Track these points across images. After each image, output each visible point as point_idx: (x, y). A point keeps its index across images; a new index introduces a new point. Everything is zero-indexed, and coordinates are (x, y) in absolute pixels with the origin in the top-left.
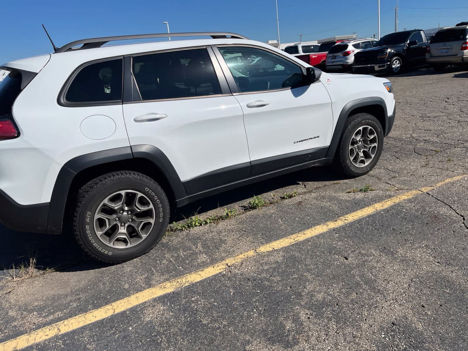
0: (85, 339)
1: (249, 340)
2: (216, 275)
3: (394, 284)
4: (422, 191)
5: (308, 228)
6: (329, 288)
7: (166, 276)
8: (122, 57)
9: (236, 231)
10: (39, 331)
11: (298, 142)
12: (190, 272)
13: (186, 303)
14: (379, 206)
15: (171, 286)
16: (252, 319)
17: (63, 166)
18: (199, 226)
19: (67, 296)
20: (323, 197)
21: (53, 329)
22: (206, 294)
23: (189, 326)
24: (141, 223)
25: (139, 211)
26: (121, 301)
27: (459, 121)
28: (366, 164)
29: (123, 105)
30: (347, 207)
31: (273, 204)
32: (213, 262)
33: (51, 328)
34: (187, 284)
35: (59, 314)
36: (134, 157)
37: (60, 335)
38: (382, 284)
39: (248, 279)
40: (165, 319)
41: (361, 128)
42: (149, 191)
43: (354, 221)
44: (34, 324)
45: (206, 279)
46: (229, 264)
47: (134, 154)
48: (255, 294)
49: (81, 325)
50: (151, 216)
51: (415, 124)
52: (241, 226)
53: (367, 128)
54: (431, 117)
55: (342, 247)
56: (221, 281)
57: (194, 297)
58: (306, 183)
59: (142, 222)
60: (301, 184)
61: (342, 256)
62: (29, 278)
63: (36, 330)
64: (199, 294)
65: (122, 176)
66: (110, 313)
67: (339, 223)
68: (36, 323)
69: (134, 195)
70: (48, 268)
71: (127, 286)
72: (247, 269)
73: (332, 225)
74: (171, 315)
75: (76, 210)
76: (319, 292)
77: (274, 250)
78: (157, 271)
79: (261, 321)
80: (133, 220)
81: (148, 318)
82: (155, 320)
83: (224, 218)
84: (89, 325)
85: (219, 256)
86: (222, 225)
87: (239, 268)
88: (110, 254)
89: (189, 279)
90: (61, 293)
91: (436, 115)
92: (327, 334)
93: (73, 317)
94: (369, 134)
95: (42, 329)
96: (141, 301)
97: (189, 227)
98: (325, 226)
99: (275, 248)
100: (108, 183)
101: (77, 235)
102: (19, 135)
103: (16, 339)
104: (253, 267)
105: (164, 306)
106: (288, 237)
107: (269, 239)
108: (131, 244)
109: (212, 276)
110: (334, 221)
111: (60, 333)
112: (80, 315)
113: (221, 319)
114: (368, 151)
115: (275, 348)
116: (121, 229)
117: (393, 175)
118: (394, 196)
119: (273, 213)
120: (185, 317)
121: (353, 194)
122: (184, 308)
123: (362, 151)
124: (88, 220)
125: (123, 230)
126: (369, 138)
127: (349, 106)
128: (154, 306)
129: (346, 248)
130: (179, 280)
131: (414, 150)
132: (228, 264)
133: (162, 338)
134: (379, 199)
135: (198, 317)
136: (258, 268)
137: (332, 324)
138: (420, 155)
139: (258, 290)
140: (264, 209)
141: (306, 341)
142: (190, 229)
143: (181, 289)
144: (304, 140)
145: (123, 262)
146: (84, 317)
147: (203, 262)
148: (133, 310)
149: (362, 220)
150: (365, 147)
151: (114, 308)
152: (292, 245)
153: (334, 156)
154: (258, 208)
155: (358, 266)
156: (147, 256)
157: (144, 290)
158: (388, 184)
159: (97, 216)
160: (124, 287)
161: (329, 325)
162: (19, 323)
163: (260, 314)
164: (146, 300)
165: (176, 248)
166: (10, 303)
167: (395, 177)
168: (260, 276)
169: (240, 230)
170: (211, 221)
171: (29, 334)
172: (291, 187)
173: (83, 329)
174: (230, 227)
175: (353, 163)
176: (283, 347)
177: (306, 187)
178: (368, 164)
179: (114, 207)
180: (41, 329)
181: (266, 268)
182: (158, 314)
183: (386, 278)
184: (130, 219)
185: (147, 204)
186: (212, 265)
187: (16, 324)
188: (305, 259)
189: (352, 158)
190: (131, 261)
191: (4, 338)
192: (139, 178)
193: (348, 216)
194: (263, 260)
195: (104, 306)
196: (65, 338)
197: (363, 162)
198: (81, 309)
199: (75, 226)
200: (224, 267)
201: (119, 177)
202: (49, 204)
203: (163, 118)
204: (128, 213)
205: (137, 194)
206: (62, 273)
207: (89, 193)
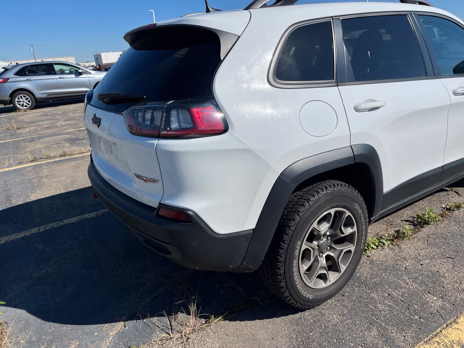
7: (410, 333)
8: (331, 19)
9: (439, 258)
12: (440, 326)
17: (280, 176)
18: (375, 249)
24: (341, 252)
25: (341, 235)
29: (339, 87)
32: (458, 308)
36: (356, 162)
42: (358, 208)
47: (354, 157)
50: (353, 242)
52: (438, 251)
59: (342, 250)
62: (192, 333)
65: (335, 189)
69: (342, 214)
70: (213, 317)
75: (284, 239)
78: (386, 323)
80: (331, 248)
83: (402, 237)
86: (407, 248)
88: (311, 297)
89: (450, 338)
100: (322, 198)
101: (281, 275)
102: (226, 129)
108: (329, 281)
116: (320, 261)
124: (296, 253)
125: (323, 263)
130: (437, 340)
142: (367, 253)
147: (442, 308)
154: (431, 223)
159: (304, 247)
170: (387, 241)
174: (423, 252)
177: (460, 194)
179: (320, 232)
184: (329, 246)
185: (352, 225)
199: (280, 262)
202: (252, 231)
203: (382, 106)
204: (327, 239)
205: (344, 213)
206: (233, 322)
207: (300, 214)
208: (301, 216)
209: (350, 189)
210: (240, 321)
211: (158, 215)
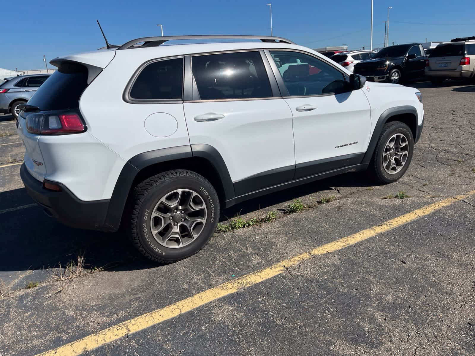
0: (159, 338)
1: (331, 340)
2: (276, 277)
3: (458, 286)
4: (457, 199)
5: (355, 232)
6: (396, 291)
7: (225, 277)
8: (182, 57)
9: (282, 234)
10: (106, 331)
11: (339, 147)
12: (248, 273)
13: (254, 303)
14: (420, 213)
15: (233, 286)
16: (326, 320)
17: (127, 162)
18: (242, 228)
19: (124, 295)
20: (361, 203)
21: (121, 328)
22: (272, 295)
23: (263, 326)
24: (193, 223)
25: (192, 210)
26: (184, 300)
27: (472, 133)
28: (397, 171)
29: (184, 104)
30: (389, 213)
31: (312, 208)
32: (269, 264)
33: (119, 327)
34: (249, 285)
35: (122, 314)
36: (194, 156)
37: (131, 335)
38: (448, 287)
39: (310, 281)
40: (236, 319)
41: (395, 136)
42: (204, 190)
43: (399, 226)
44: (98, 324)
45: (267, 280)
46: (287, 266)
47: (193, 153)
48: (323, 296)
49: (150, 324)
50: (203, 216)
51: (429, 134)
52: (286, 229)
53: (400, 136)
54: (443, 128)
55: (396, 252)
56: (283, 282)
57: (260, 298)
58: (338, 188)
59: (194, 221)
60: (334, 189)
61: (398, 260)
62: (77, 277)
63: (103, 330)
64: (264, 295)
65: (180, 175)
66: (176, 313)
67: (385, 228)
68: (101, 322)
69: (190, 194)
70: (96, 267)
71: (185, 286)
72: (306, 271)
73: (378, 230)
74: (242, 315)
75: (135, 208)
76: (388, 294)
77: (328, 252)
78: (213, 272)
79: (336, 321)
80: (185, 219)
81: (219, 318)
82: (227, 320)
83: (266, 220)
84: (159, 324)
85: (273, 258)
86: (265, 227)
87: (297, 270)
88: (163, 253)
89: (249, 280)
90: (116, 292)
91: (447, 126)
92: (409, 335)
93: (139, 317)
94: (402, 142)
95: (109, 328)
96: (206, 301)
97: (233, 228)
98: (372, 230)
99: (329, 251)
100: (167, 181)
101: (134, 234)
102: (86, 129)
103: (83, 340)
104: (312, 269)
105: (232, 306)
106: (338, 241)
107: (320, 243)
108: (183, 244)
109: (272, 277)
110: (379, 226)
111: (130, 333)
112: (147, 314)
113: (295, 320)
114: (399, 158)
115: (360, 348)
116: (174, 228)
117: (424, 183)
118: (432, 203)
119: (315, 217)
120: (257, 317)
121: (390, 200)
122: (253, 309)
123: (393, 158)
124: (146, 218)
125: (176, 229)
126: (401, 146)
127: (386, 114)
128: (222, 306)
129: (400, 252)
130: (239, 281)
131: (436, 159)
132: (285, 266)
133: (239, 338)
134: (419, 206)
135: (271, 318)
136: (317, 270)
137: (411, 325)
138: (444, 164)
139: (324, 292)
140: (304, 213)
141: (390, 342)
142: (234, 230)
143: (244, 290)
144: (344, 145)
145: (174, 262)
146: (151, 316)
147: (258, 263)
148: (201, 309)
149: (407, 225)
150: (397, 154)
151: (180, 307)
152: (345, 249)
153: (369, 162)
154: (297, 212)
155: (418, 270)
156: (197, 257)
157: (205, 290)
158: (421, 192)
159: (154, 214)
160: (183, 287)
161: (408, 327)
162: (82, 323)
163: (333, 315)
164: (211, 300)
165: (226, 249)
166: (64, 302)
167: (426, 185)
168: (322, 278)
169: (287, 233)
170: (254, 223)
171: (96, 334)
172: (325, 191)
173: (154, 328)
174: (275, 230)
175: (386, 169)
176: (368, 347)
177: (340, 192)
178: (399, 171)
179: (170, 206)
180: (107, 329)
181: (325, 270)
182: (227, 314)
183: (449, 281)
184: (183, 218)
185: (201, 203)
186: (269, 266)
187: (78, 324)
188: (362, 262)
189: (385, 165)
190: (182, 262)
191: (69, 338)
192: (195, 177)
193: (392, 221)
194: (320, 263)
195: (169, 306)
196: (137, 337)
197: (394, 169)
198: (145, 308)
199: (133, 224)
200: (282, 268)
201: (177, 175)
202: (109, 201)
203: (220, 118)
204: (181, 212)
205: (192, 194)
206: (110, 272)
207: (148, 191)
208: (149, 192)
209: (188, 175)
210: (115, 271)
211: (44, 188)
